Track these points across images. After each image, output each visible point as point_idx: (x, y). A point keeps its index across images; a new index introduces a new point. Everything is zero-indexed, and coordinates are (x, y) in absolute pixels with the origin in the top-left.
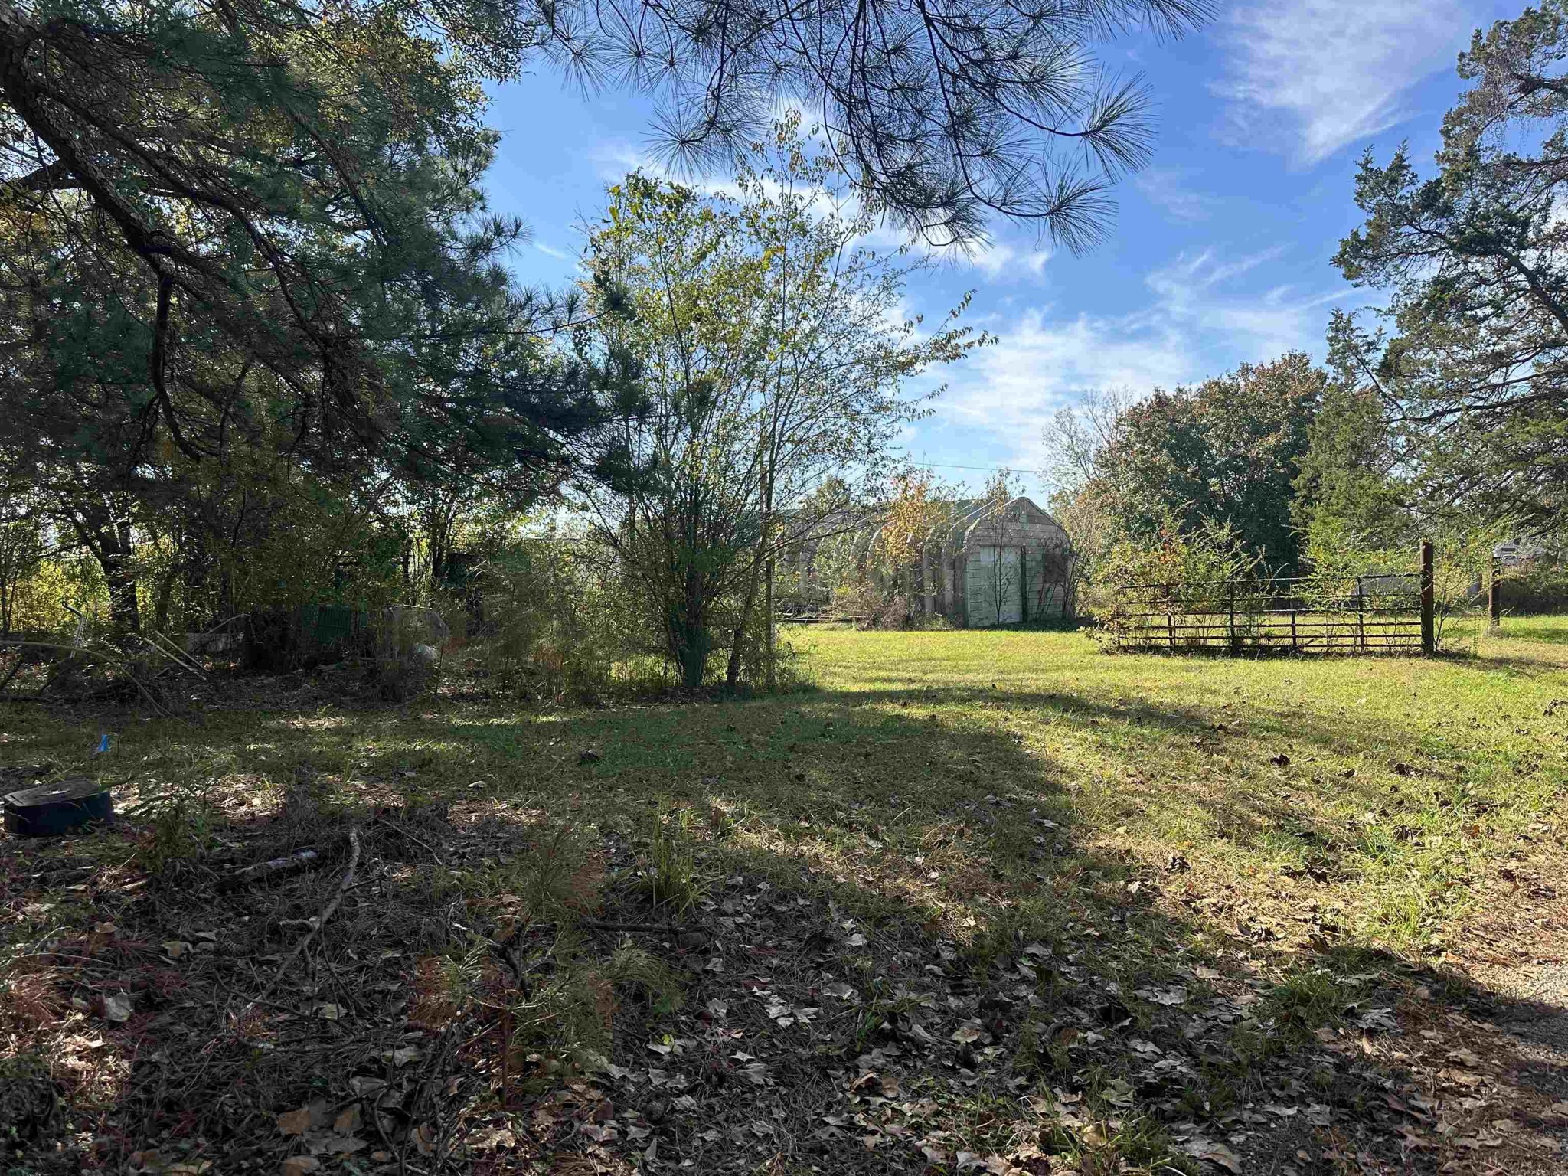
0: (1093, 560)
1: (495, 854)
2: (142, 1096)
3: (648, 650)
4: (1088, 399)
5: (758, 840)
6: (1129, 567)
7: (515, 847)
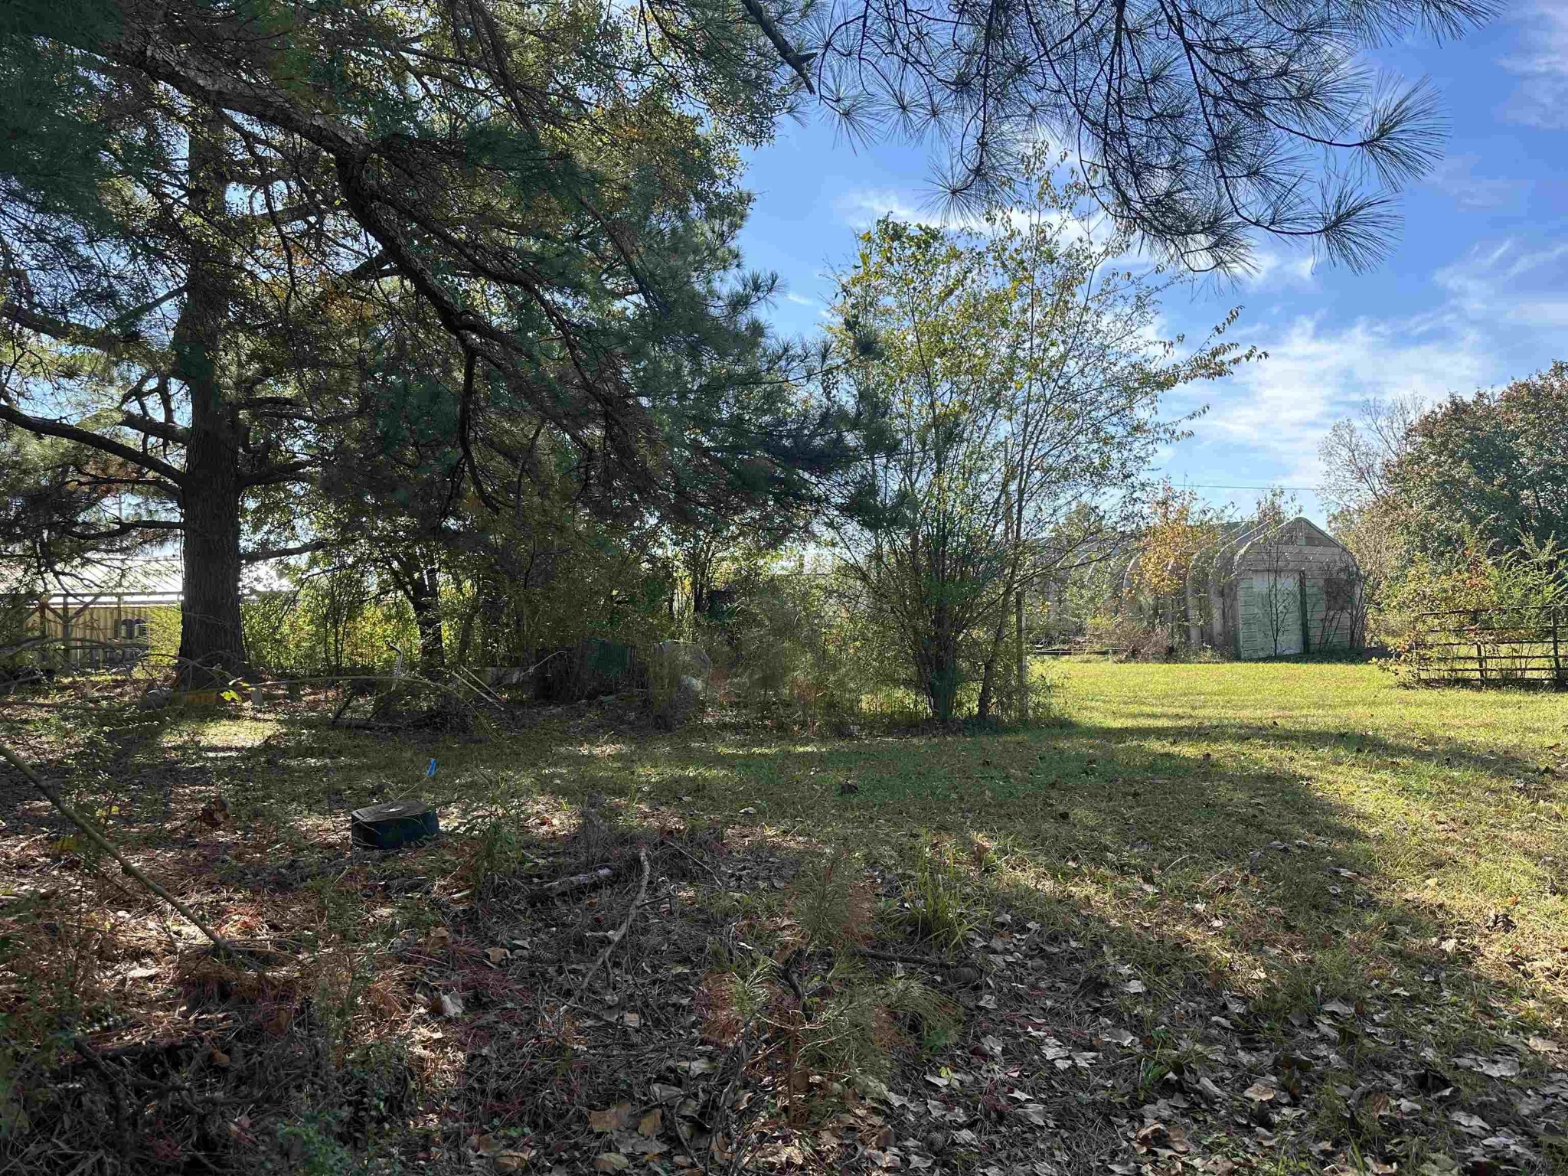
0: (1384, 584)
1: (769, 879)
2: (476, 1086)
3: (896, 683)
4: (1370, 409)
5: (1026, 878)
6: (1428, 591)
7: (788, 872)
